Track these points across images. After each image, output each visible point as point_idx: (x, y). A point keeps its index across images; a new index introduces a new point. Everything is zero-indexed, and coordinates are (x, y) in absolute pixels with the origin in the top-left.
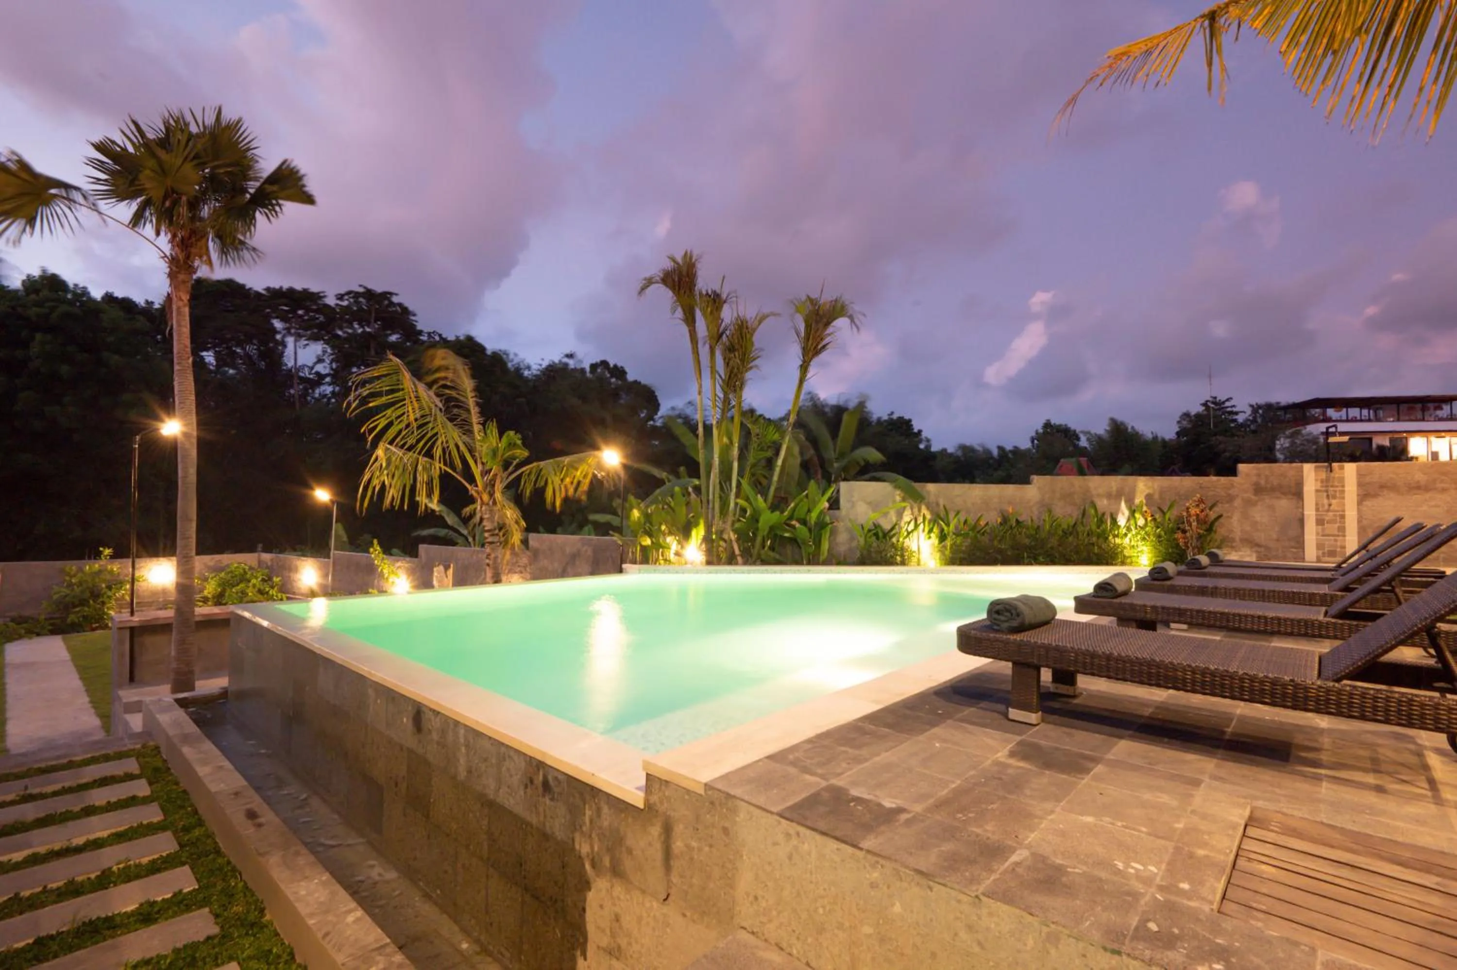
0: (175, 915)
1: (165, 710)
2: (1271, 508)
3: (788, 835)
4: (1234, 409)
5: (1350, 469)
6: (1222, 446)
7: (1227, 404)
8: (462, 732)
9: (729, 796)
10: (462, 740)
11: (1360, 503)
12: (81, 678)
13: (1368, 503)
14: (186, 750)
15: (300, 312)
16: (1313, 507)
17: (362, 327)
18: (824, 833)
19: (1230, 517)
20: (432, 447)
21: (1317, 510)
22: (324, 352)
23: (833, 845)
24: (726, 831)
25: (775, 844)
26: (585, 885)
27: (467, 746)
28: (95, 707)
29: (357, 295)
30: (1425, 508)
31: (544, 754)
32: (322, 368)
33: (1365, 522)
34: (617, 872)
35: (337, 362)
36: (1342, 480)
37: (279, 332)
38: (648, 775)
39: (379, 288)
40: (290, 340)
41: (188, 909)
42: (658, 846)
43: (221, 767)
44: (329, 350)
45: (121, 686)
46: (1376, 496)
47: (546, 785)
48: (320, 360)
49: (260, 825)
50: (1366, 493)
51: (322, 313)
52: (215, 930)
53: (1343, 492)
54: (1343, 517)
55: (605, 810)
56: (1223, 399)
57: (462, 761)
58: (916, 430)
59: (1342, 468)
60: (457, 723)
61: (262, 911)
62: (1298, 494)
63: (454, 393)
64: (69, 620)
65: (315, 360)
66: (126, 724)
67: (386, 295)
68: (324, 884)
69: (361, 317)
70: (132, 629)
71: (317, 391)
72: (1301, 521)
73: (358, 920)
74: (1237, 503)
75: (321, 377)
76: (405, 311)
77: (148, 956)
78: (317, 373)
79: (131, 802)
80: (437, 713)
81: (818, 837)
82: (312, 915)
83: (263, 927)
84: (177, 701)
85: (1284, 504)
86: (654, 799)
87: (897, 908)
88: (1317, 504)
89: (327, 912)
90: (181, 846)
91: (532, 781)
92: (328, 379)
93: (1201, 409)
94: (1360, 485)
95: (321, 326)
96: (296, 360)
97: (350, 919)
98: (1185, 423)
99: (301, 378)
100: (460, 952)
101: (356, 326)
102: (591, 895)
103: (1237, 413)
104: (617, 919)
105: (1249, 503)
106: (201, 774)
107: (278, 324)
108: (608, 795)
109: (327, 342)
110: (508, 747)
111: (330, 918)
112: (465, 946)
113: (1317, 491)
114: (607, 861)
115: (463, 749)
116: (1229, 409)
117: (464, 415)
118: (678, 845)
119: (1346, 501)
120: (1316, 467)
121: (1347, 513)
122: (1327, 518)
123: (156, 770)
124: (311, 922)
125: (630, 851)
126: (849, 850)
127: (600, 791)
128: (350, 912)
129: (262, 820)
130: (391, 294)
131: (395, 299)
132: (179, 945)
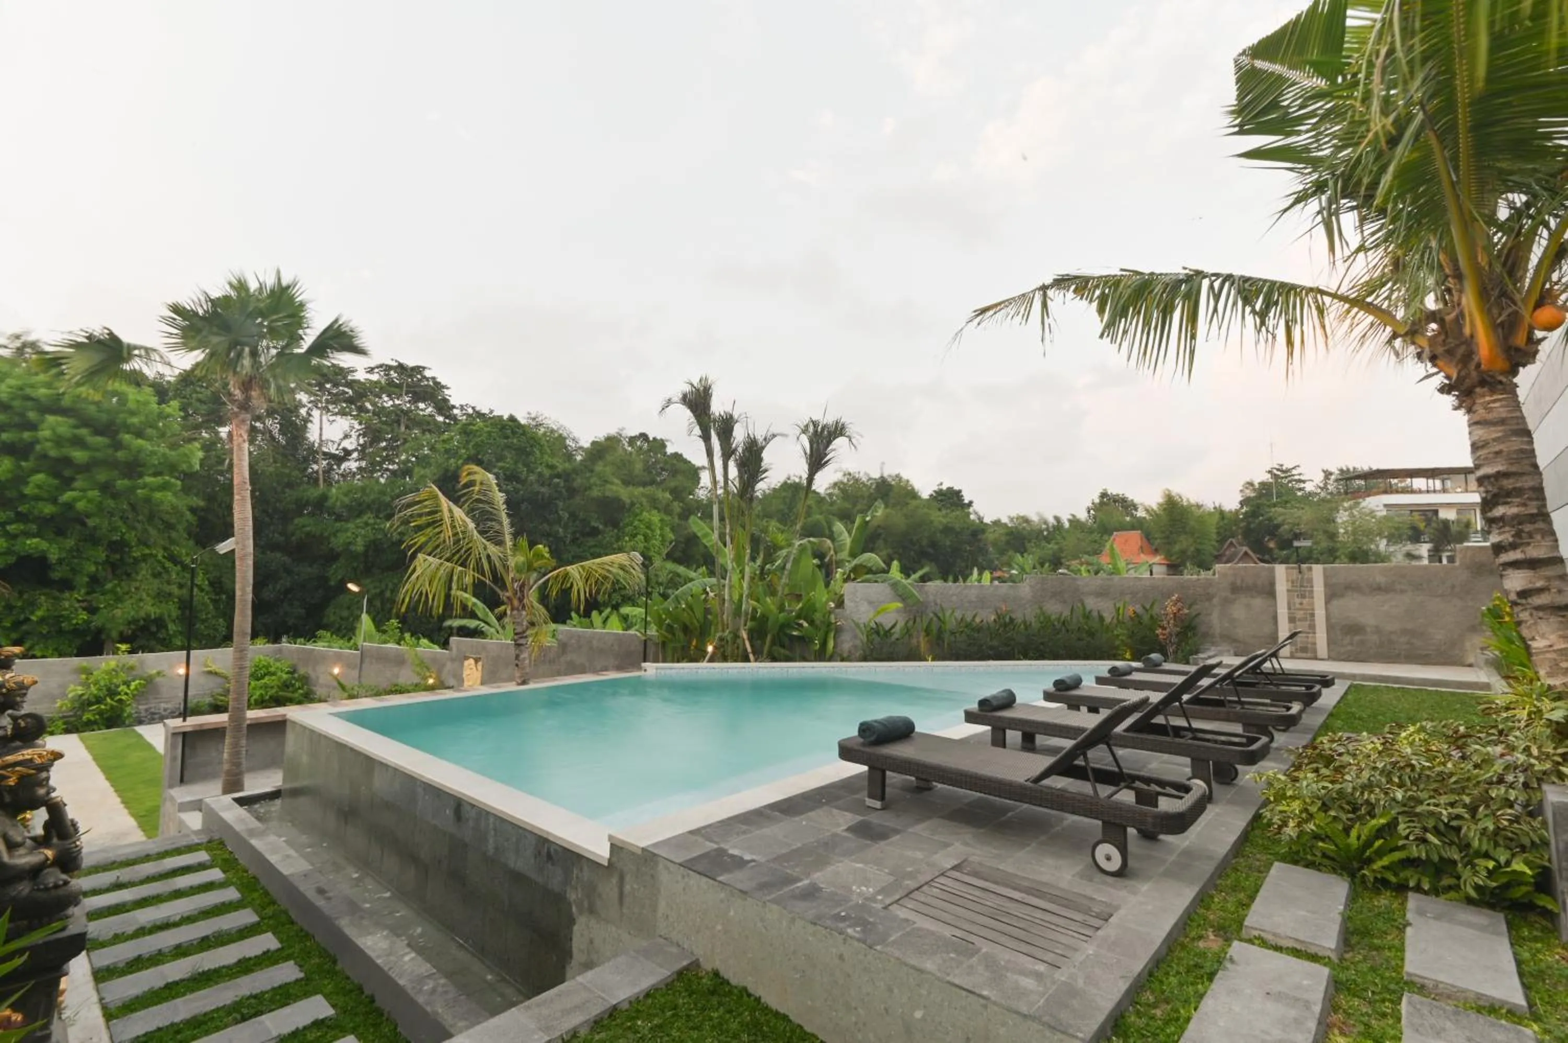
0: (267, 966)
1: (228, 808)
2: (1248, 606)
3: (683, 877)
4: (1302, 478)
5: (1317, 571)
6: (1280, 519)
7: (1294, 472)
8: (492, 820)
9: (655, 855)
10: (491, 826)
11: (1328, 601)
12: (107, 779)
13: (1335, 603)
14: (254, 842)
15: (328, 386)
16: (1286, 605)
17: (392, 399)
18: (699, 873)
19: (1210, 614)
20: (466, 559)
21: (1289, 608)
22: (352, 428)
23: (705, 879)
24: (652, 876)
25: (677, 882)
26: (572, 921)
27: (495, 830)
28: (127, 807)
29: (388, 368)
30: (1386, 608)
31: (548, 833)
32: (349, 444)
33: (1333, 621)
34: (592, 911)
35: (364, 435)
36: (1310, 581)
37: (304, 406)
38: (612, 845)
39: (410, 363)
40: (316, 413)
41: (276, 962)
42: (616, 890)
43: (288, 856)
44: (357, 427)
45: (171, 786)
46: (1342, 596)
47: (549, 856)
48: (346, 436)
49: (329, 899)
50: (1332, 594)
51: (352, 388)
52: (302, 975)
53: (1312, 592)
54: (1313, 615)
55: (585, 868)
56: (1290, 466)
57: (491, 841)
58: (966, 501)
59: (1310, 569)
60: (488, 813)
61: (335, 962)
62: (1271, 593)
63: (487, 507)
64: (85, 718)
65: (342, 436)
66: (181, 823)
67: (418, 369)
68: (386, 937)
69: (391, 388)
70: (184, 734)
71: (343, 467)
72: (1275, 618)
73: (412, 959)
74: (1215, 601)
75: (347, 453)
76: (438, 386)
77: (254, 992)
78: (345, 450)
79: (208, 887)
80: (473, 806)
81: (698, 876)
82: (379, 957)
83: (336, 973)
84: (236, 800)
85: (1258, 602)
86: (614, 859)
87: (732, 913)
88: (1289, 604)
89: (389, 955)
90: (262, 919)
91: (539, 853)
92: (355, 455)
93: (1267, 478)
94: (1327, 585)
95: (350, 401)
96: (321, 435)
97: (407, 958)
98: (1248, 491)
99: (325, 454)
100: (486, 981)
101: (386, 399)
102: (576, 928)
103: (1304, 482)
104: (591, 942)
105: (1226, 602)
106: (272, 861)
107: (303, 397)
108: (588, 859)
109: (355, 417)
110: (525, 829)
111: (392, 958)
112: (489, 977)
113: (1288, 591)
114: (586, 904)
115: (492, 833)
116: (1297, 477)
117: (497, 527)
118: (627, 888)
119: (1315, 600)
120: (1287, 568)
121: (1316, 612)
122: (1298, 616)
123: (225, 860)
124: (379, 961)
125: (600, 896)
126: (711, 882)
127: (583, 857)
128: (407, 954)
129: (331, 894)
130: (424, 368)
131: (428, 374)
132: (276, 985)
